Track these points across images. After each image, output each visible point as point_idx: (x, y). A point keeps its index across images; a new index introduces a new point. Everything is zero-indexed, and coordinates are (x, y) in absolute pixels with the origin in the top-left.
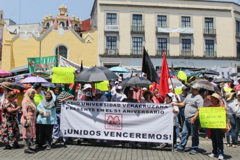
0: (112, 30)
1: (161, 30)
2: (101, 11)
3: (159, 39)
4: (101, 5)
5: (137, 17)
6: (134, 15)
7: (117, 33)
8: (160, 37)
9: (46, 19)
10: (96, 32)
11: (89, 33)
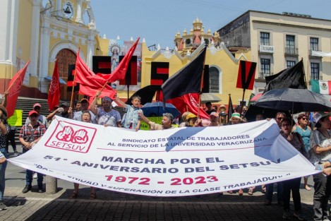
0: (267, 51)
1: (315, 53)
2: (254, 29)
3: (311, 63)
4: (254, 21)
5: (291, 38)
6: (287, 36)
7: (272, 54)
8: (313, 61)
9: (185, 35)
10: (249, 52)
11: (242, 54)
